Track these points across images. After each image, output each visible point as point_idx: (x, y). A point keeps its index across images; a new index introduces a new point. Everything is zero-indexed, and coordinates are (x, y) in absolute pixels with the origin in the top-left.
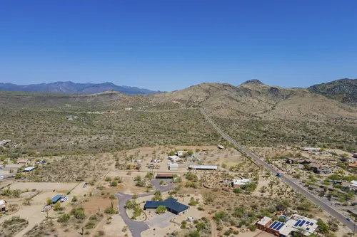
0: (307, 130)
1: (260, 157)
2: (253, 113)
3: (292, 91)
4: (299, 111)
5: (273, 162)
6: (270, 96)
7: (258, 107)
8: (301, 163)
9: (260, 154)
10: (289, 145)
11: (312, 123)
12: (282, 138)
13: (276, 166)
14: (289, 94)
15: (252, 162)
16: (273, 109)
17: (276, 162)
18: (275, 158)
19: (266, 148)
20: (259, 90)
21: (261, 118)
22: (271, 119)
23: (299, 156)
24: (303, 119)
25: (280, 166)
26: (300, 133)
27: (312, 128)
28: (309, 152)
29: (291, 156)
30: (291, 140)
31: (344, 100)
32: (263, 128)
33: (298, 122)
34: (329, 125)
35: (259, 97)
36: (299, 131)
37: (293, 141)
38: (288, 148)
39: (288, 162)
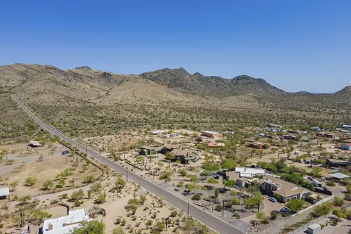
0: (146, 113)
1: (100, 150)
2: (86, 99)
3: (125, 77)
4: (134, 96)
5: (122, 157)
6: (103, 81)
7: (90, 92)
8: (159, 152)
9: (100, 146)
10: (134, 130)
11: (149, 106)
12: (123, 123)
13: (128, 163)
14: (122, 80)
15: (88, 162)
16: (107, 94)
17: (127, 156)
18: (124, 150)
19: (106, 137)
20: (90, 75)
21: (95, 104)
22: (107, 104)
23: (151, 142)
24: (140, 103)
25: (133, 161)
26: (142, 117)
27: (151, 110)
28: (160, 136)
29: (143, 143)
30: (135, 124)
31: (169, 86)
32: (98, 114)
33: (136, 106)
34: (164, 107)
35: (90, 83)
36: (139, 115)
37: (136, 126)
38: (134, 133)
39: (142, 153)
